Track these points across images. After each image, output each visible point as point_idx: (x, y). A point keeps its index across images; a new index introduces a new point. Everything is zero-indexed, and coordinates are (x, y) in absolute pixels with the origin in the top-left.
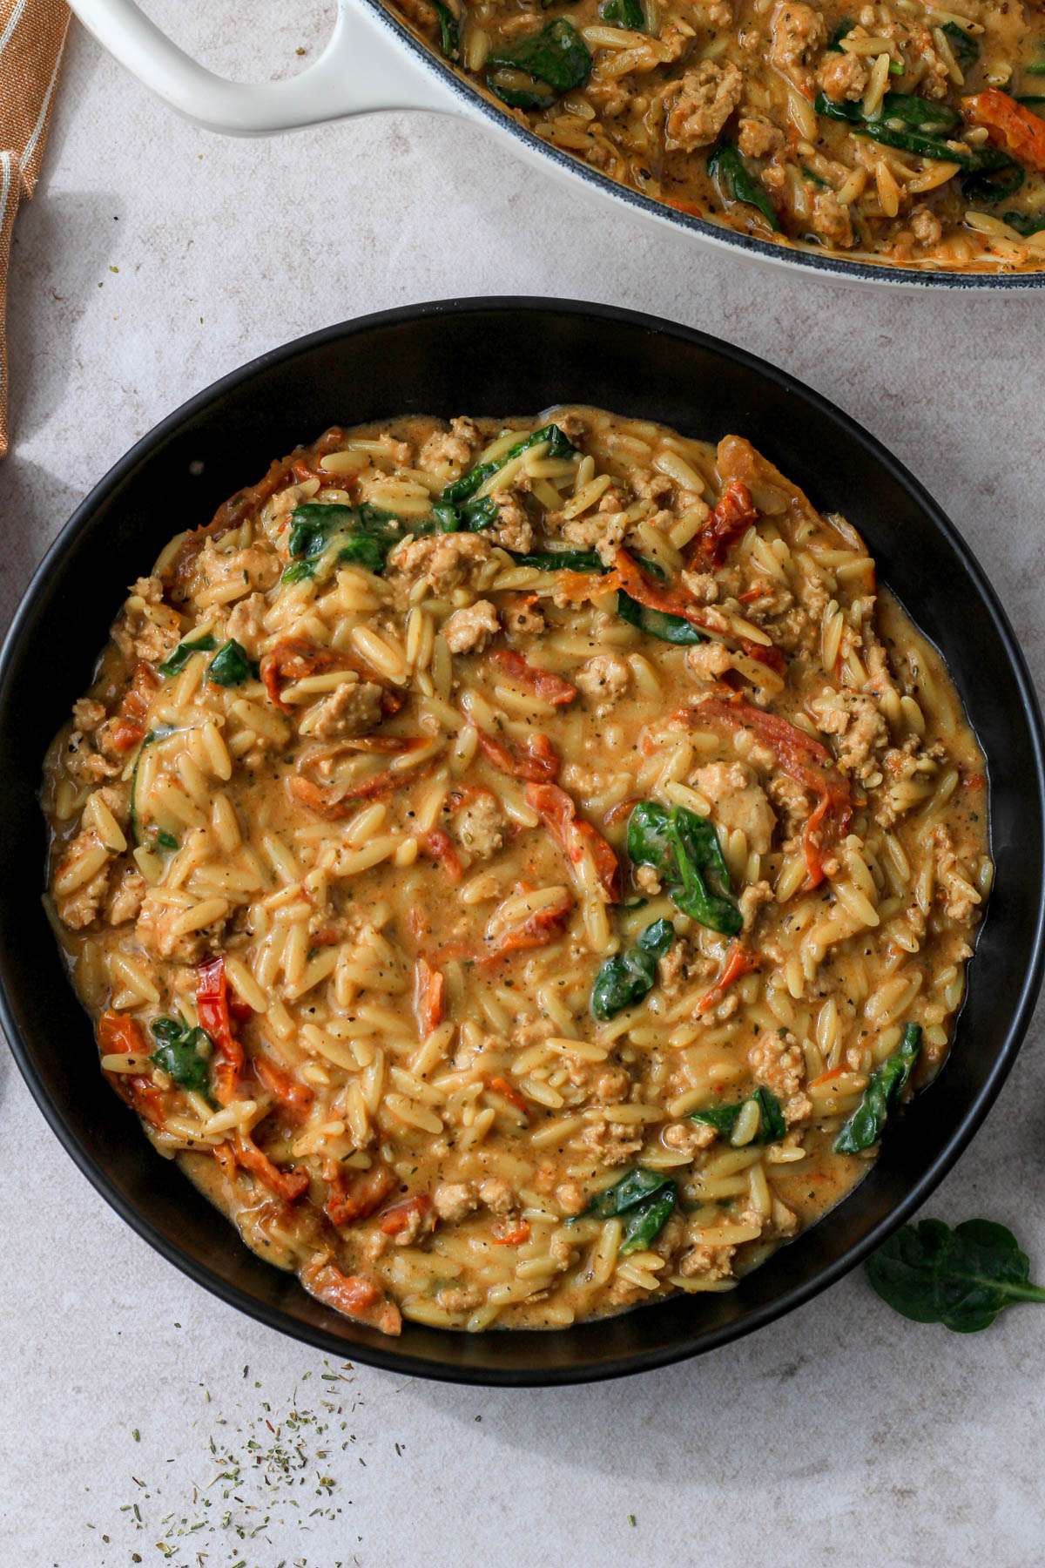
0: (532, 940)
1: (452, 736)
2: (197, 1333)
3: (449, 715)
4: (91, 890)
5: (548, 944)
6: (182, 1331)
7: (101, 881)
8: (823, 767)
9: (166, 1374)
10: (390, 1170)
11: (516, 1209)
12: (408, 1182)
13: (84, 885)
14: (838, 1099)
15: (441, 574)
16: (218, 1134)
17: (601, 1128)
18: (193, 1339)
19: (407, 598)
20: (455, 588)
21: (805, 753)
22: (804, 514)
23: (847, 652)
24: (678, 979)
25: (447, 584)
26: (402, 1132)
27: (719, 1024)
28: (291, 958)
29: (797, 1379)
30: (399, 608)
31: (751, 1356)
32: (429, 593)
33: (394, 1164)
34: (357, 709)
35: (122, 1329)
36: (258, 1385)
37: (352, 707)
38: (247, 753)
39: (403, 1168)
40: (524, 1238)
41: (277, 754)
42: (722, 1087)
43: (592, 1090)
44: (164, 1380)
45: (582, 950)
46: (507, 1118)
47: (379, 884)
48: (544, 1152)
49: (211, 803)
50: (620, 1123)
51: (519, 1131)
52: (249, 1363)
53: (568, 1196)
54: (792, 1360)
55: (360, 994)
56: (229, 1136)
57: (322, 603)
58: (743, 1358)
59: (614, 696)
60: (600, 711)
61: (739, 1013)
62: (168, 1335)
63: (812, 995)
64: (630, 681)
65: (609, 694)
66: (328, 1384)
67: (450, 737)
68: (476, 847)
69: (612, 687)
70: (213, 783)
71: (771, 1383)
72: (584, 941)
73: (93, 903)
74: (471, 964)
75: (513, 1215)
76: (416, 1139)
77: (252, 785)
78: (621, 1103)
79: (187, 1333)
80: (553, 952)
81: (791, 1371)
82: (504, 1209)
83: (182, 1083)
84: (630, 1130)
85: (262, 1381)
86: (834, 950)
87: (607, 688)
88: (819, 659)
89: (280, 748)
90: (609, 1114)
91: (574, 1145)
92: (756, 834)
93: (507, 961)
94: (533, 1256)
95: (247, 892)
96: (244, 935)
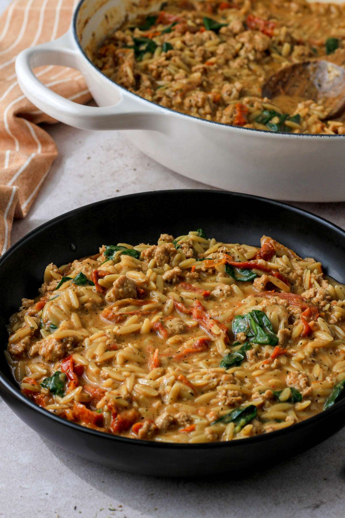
0: (195, 350)
1: (164, 303)
2: (55, 496)
3: (163, 297)
4: (23, 341)
5: (201, 351)
6: (48, 496)
7: (27, 338)
8: (306, 302)
9: (41, 509)
10: (137, 410)
11: (190, 421)
12: (144, 416)
13: (20, 339)
14: (323, 388)
15: (159, 256)
16: (66, 404)
17: (224, 392)
18: (53, 499)
19: (147, 266)
20: (165, 263)
21: (299, 299)
22: (294, 256)
23: (313, 280)
24: (254, 357)
25: (161, 260)
26: (141, 397)
27: (272, 369)
28: (98, 351)
29: (320, 509)
30: (144, 269)
31: (299, 502)
32: (155, 266)
33: (138, 408)
34: (127, 286)
35: (23, 495)
36: (80, 512)
37: (125, 284)
38: (86, 302)
39: (142, 410)
40: (193, 430)
41: (97, 306)
42: (274, 387)
43: (219, 378)
44: (39, 511)
45: (215, 353)
46: (185, 390)
47: (135, 340)
48: (201, 404)
49: (71, 314)
50: (231, 390)
51: (190, 395)
52: (77, 505)
53: (211, 417)
54: (317, 503)
55: (126, 361)
56: (70, 405)
57: (116, 265)
58: (295, 502)
59: (226, 295)
60: (221, 300)
61: (279, 366)
62: (42, 497)
63: (309, 361)
64: (231, 290)
65: (223, 295)
66: (112, 512)
67: (163, 304)
68: (173, 328)
69: (224, 292)
70: (72, 309)
71: (309, 511)
72: (216, 351)
73: (23, 345)
74: (172, 358)
75: (188, 422)
76: (147, 401)
77: (87, 314)
78: (231, 383)
79: (51, 496)
80: (204, 354)
81: (317, 506)
82: (184, 420)
83: (53, 391)
84: (236, 392)
85: (82, 511)
86: (317, 350)
87: (223, 292)
88: (303, 286)
89: (99, 304)
90: (226, 386)
91: (213, 401)
92: (281, 315)
93: (185, 357)
94: (197, 435)
95: (82, 336)
96: (81, 347)
